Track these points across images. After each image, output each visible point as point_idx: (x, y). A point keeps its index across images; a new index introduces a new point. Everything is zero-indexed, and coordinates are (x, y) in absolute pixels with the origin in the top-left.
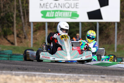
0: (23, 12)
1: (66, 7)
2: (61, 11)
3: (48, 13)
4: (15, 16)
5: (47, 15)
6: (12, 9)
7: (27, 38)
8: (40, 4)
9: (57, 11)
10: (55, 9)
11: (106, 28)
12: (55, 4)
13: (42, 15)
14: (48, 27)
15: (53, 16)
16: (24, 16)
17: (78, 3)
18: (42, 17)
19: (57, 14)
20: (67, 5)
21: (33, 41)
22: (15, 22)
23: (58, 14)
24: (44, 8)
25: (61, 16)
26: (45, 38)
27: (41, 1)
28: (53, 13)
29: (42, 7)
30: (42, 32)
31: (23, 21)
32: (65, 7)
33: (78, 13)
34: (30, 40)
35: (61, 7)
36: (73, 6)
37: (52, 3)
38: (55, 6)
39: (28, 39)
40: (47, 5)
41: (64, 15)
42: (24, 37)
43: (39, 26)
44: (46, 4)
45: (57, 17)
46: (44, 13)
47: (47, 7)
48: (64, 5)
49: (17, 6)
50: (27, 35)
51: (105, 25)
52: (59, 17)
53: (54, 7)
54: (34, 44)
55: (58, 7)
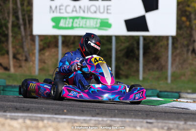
0: (24, 20)
1: (91, 13)
2: (83, 18)
3: (62, 21)
4: (10, 25)
5: (62, 24)
6: (6, 15)
7: (29, 60)
8: (51, 7)
9: (77, 18)
10: (74, 14)
11: (155, 44)
12: (75, 7)
13: (53, 24)
14: (63, 42)
15: (70, 25)
16: (25, 25)
17: (110, 6)
18: (54, 27)
19: (76, 23)
20: (93, 9)
21: (39, 65)
22: (10, 34)
25: (84, 26)
26: (58, 60)
27: (53, 2)
28: (71, 20)
29: (53, 12)
30: (53, 50)
31: (23, 33)
32: (89, 12)
33: (110, 21)
34: (34, 62)
36: (102, 10)
37: (69, 6)
38: (74, 10)
39: (31, 61)
40: (61, 8)
41: (88, 24)
42: (24, 58)
43: (49, 42)
44: (60, 6)
45: (76, 27)
46: (56, 21)
47: (61, 11)
48: (89, 9)
49: (13, 9)
50: (29, 54)
51: (152, 41)
53: (73, 11)
54: (41, 70)
55: (78, 11)
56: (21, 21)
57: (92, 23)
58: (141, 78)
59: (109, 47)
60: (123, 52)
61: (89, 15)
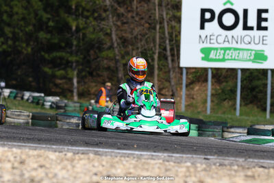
0: (172, 50)
1: (245, 43)
2: (236, 49)
4: (156, 57)
5: (212, 55)
6: (152, 45)
7: (176, 94)
8: (200, 36)
9: (229, 49)
10: (226, 45)
12: (226, 36)
13: (203, 56)
14: (213, 76)
15: (221, 57)
16: (173, 55)
17: (266, 36)
18: (203, 59)
19: (228, 54)
20: (247, 39)
21: (186, 101)
22: (156, 66)
23: (230, 55)
24: (207, 43)
25: (236, 58)
26: (207, 96)
27: (202, 31)
28: (222, 52)
29: (203, 42)
30: (205, 84)
31: (170, 66)
33: (266, 54)
34: (181, 98)
35: (237, 43)
36: (257, 41)
37: (220, 35)
38: (226, 40)
39: (178, 97)
40: (212, 37)
41: (241, 57)
42: (171, 93)
44: (211, 36)
45: (228, 59)
47: (212, 41)
48: (242, 39)
50: (177, 90)
53: (224, 41)
54: (188, 106)
55: (230, 42)
56: (168, 53)
57: (245, 55)
59: (264, 81)
61: (243, 46)
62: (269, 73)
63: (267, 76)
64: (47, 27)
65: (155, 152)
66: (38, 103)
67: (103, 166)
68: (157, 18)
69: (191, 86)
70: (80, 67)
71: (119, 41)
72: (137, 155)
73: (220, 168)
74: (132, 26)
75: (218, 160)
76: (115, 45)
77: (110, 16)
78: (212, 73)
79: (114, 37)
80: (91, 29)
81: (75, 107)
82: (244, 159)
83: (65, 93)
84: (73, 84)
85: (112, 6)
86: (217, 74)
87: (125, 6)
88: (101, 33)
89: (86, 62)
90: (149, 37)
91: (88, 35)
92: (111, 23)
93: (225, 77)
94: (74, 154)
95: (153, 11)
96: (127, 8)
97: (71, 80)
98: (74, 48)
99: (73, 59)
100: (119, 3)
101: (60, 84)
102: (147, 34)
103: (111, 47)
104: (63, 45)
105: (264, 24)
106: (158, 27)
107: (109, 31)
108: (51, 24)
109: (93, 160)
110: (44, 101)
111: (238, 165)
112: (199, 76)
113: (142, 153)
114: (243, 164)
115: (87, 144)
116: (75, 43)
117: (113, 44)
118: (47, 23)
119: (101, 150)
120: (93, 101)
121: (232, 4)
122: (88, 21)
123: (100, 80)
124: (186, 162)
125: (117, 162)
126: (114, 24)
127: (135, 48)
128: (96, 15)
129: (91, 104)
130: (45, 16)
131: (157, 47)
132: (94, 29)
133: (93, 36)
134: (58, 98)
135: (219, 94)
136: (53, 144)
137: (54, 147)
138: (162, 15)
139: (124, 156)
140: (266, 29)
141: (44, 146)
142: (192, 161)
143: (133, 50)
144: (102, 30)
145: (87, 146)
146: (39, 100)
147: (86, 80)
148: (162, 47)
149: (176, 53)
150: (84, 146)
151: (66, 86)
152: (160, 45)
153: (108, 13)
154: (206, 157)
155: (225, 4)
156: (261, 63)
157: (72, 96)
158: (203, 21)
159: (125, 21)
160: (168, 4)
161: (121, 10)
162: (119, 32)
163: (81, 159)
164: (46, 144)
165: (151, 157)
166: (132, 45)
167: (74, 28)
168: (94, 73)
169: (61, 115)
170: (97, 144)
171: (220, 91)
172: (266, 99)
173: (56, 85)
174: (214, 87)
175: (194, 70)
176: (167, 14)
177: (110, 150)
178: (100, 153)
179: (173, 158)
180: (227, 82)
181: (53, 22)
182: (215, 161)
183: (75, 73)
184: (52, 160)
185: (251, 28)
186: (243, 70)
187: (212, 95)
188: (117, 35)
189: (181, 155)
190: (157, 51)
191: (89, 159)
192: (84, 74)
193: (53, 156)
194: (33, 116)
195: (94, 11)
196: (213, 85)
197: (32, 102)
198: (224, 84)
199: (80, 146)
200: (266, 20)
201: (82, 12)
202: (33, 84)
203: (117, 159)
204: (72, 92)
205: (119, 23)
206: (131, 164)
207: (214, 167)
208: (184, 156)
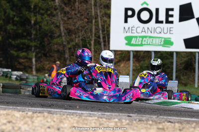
0: (104, 38)
2: (150, 37)
3: (133, 39)
5: (133, 42)
6: (90, 34)
9: (146, 37)
13: (126, 42)
14: (134, 57)
15: (140, 43)
16: (105, 41)
17: (172, 28)
18: (127, 44)
19: (145, 41)
23: (146, 41)
24: (129, 32)
25: (151, 43)
26: (129, 70)
27: (126, 24)
28: (141, 39)
35: (151, 32)
36: (165, 32)
38: (143, 30)
40: (133, 29)
41: (154, 42)
45: (145, 45)
46: (129, 40)
47: (133, 31)
48: (155, 30)
52: (147, 44)
55: (146, 32)
56: (102, 40)
57: (157, 41)
58: (196, 86)
59: (171, 60)
60: (183, 65)
61: (155, 35)
62: (175, 54)
63: (173, 56)
64: (13, 21)
65: (92, 111)
66: (7, 76)
67: (54, 121)
68: (93, 15)
69: (118, 64)
70: (38, 50)
71: (65, 31)
72: (79, 113)
73: (139, 123)
74: (75, 21)
75: (138, 117)
76: (63, 34)
77: (59, 13)
78: (133, 54)
79: (62, 28)
80: (45, 23)
81: (34, 79)
82: (156, 116)
83: (26, 69)
84: (32, 62)
85: (60, 6)
86: (137, 55)
87: (70, 6)
88: (52, 26)
89: (42, 47)
90: (87, 29)
91: (43, 27)
92: (60, 19)
93: (143, 57)
94: (33, 113)
95: (90, 10)
96: (71, 7)
97: (31, 59)
98: (33, 37)
99: (33, 44)
100: (65, 4)
101: (23, 62)
102: (86, 26)
103: (60, 36)
104: (25, 34)
105: (170, 19)
106: (94, 21)
107: (58, 24)
108: (16, 19)
109: (47, 117)
110: (12, 75)
111: (152, 121)
112: (124, 57)
113: (83, 112)
114: (156, 120)
115: (43, 106)
116: (34, 32)
117: (61, 34)
118: (13, 18)
119: (53, 110)
120: (47, 75)
121: (147, 5)
122: (44, 17)
123: (52, 59)
124: (114, 118)
125: (65, 119)
126: (62, 19)
127: (77, 36)
128: (49, 12)
129: (45, 77)
130: (12, 13)
131: (93, 35)
132: (48, 23)
133: (46, 28)
134: (21, 73)
135: (138, 70)
136: (18, 106)
137: (19, 108)
138: (97, 13)
139: (69, 114)
140: (172, 22)
141: (11, 107)
142: (119, 117)
143: (76, 37)
144: (53, 23)
145: (43, 107)
146: (7, 74)
147: (42, 60)
148: (97, 36)
149: (107, 40)
150: (40, 107)
151: (27, 64)
152: (95, 34)
153: (58, 11)
154: (129, 115)
155: (142, 5)
156: (169, 47)
157: (32, 71)
158: (127, 17)
159: (70, 17)
160: (101, 5)
161: (67, 9)
162: (66, 25)
163: (38, 117)
164: (13, 106)
165: (89, 115)
166: (75, 34)
167: (33, 22)
168: (48, 55)
169: (24, 85)
170: (50, 106)
171: (139, 67)
172: (172, 73)
173: (20, 63)
174: (134, 65)
175: (120, 52)
176: (100, 12)
177: (59, 110)
178: (52, 112)
179: (105, 116)
180: (144, 61)
181: (17, 17)
182: (136, 118)
183: (34, 54)
184: (17, 117)
185: (162, 22)
186: (156, 52)
187: (134, 70)
188: (64, 27)
189: (111, 114)
190: (93, 39)
191: (44, 116)
192: (40, 55)
193: (18, 114)
194: (3, 85)
195: (47, 10)
196: (134, 63)
197: (3, 75)
198: (142, 62)
199: (38, 107)
200: (172, 16)
201: (39, 11)
202: (3, 62)
203: (64, 117)
204: (31, 68)
205: (66, 19)
206: (74, 120)
207: (134, 122)
208: (113, 114)
